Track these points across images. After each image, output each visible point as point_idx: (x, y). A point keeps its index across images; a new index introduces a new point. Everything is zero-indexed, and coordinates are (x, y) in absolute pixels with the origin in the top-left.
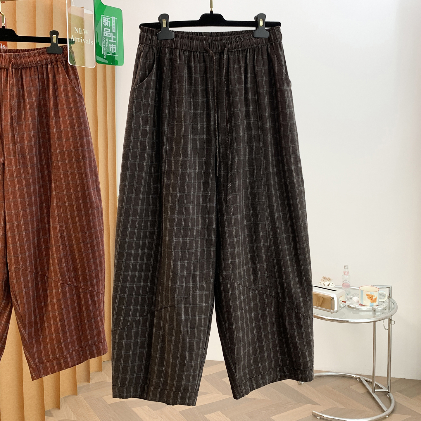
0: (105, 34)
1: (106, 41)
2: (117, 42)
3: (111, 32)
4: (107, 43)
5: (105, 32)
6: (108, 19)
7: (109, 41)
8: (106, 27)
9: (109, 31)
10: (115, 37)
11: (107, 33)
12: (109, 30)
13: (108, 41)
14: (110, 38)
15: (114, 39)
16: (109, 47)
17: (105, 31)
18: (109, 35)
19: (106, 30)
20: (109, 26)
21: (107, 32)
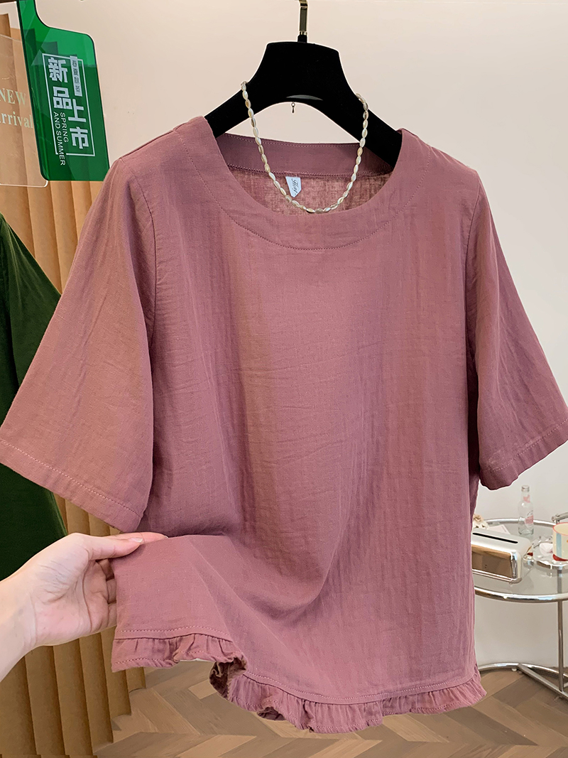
0: (58, 103)
1: (61, 121)
2: (87, 120)
3: (72, 96)
4: (65, 125)
5: (58, 97)
6: (61, 62)
7: (70, 119)
8: (58, 84)
9: (67, 95)
10: (82, 108)
11: (61, 100)
12: (66, 90)
13: (67, 119)
14: (71, 113)
15: (81, 114)
16: (70, 134)
17: (55, 94)
18: (67, 104)
19: (58, 92)
20: (66, 81)
21: (62, 98)
